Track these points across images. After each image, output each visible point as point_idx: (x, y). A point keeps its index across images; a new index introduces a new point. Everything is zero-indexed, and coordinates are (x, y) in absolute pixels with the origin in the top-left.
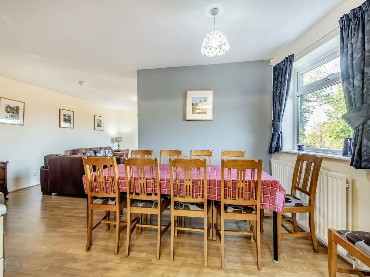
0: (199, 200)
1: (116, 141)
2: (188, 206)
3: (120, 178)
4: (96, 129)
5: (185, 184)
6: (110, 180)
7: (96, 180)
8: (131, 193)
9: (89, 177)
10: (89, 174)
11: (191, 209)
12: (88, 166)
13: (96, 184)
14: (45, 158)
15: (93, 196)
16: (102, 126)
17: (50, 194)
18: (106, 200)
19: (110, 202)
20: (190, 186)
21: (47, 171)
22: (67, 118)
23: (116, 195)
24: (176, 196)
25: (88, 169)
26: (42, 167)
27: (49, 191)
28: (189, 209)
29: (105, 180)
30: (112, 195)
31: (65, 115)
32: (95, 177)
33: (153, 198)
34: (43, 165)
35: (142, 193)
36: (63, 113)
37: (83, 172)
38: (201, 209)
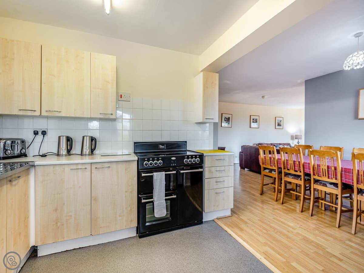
0: (334, 181)
1: (296, 139)
2: (326, 184)
3: (278, 159)
4: (276, 128)
5: (321, 168)
6: (273, 159)
7: (265, 158)
8: (284, 168)
9: (262, 156)
10: (262, 155)
11: (328, 186)
12: (261, 150)
13: (265, 161)
14: (242, 147)
15: (264, 167)
16: (282, 125)
17: (244, 169)
18: (271, 171)
19: (273, 172)
20: (325, 169)
21: (242, 154)
22: (254, 121)
23: (276, 168)
24: (315, 175)
25: (261, 152)
26: (240, 152)
27: (243, 167)
28: (326, 186)
29: (270, 159)
30: (274, 168)
31: (253, 119)
32: (265, 157)
33: (298, 173)
34: (241, 151)
35: (291, 169)
36: (252, 117)
37: (259, 154)
38: (337, 189)
